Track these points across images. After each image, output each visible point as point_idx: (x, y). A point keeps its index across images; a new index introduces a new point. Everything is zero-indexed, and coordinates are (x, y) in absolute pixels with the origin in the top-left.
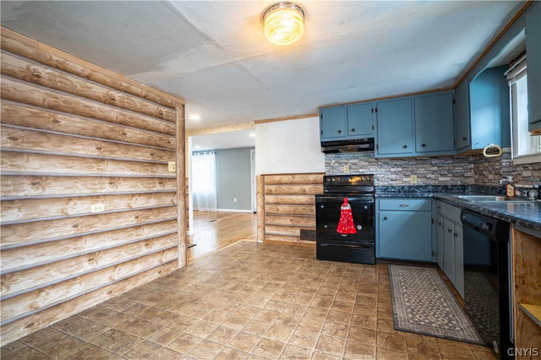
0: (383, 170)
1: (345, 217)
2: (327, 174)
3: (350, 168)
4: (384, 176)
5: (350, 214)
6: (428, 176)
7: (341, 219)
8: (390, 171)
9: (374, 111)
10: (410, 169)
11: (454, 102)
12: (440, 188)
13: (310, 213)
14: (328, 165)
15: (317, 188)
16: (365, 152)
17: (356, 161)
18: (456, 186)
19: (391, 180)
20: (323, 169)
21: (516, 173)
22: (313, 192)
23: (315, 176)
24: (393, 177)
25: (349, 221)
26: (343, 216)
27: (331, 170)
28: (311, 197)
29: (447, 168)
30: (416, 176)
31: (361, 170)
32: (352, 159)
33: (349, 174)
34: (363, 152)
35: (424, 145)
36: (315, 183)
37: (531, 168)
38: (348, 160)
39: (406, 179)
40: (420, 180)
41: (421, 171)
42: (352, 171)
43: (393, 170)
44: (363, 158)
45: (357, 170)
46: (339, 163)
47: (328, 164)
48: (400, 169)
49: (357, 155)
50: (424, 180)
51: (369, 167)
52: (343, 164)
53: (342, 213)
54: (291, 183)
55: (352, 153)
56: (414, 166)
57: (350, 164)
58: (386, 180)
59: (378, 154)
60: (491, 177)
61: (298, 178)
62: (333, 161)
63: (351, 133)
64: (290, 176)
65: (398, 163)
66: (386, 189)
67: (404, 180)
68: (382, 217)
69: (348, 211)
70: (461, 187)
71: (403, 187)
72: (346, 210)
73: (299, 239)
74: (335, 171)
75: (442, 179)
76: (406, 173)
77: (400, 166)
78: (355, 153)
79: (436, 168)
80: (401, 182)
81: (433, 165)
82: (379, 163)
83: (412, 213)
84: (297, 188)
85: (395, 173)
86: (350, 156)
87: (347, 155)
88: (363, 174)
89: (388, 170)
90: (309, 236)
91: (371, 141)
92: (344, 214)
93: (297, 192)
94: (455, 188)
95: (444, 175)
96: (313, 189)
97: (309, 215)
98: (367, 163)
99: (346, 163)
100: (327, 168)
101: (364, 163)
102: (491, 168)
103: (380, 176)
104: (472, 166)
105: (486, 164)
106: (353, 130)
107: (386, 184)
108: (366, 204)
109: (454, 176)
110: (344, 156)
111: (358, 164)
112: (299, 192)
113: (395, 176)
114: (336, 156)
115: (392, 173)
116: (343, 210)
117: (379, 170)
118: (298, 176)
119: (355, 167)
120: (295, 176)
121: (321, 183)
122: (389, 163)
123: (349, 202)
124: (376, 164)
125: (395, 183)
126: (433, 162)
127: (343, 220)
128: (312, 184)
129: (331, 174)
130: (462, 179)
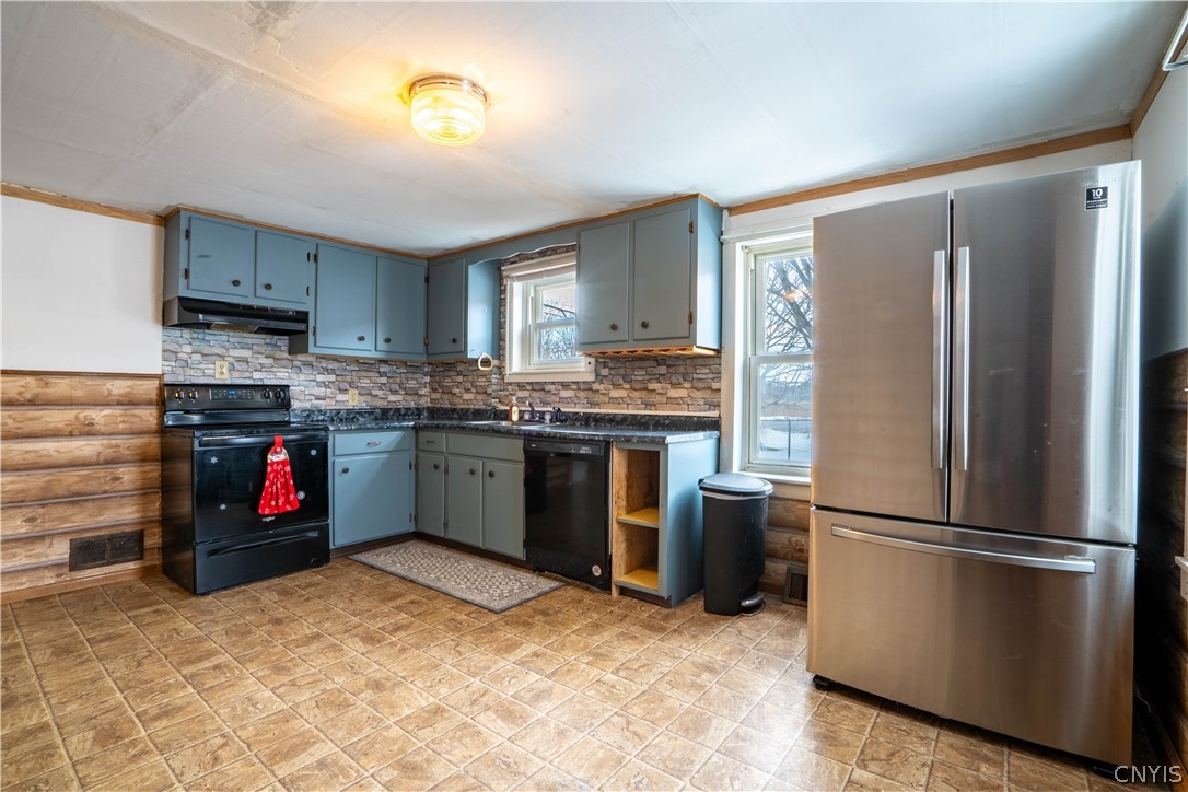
0: (302, 377)
1: (276, 477)
2: (168, 379)
3: (232, 368)
4: (303, 389)
5: (288, 469)
6: (374, 392)
7: (267, 483)
8: (314, 380)
9: (312, 257)
10: (348, 379)
11: (427, 280)
12: (391, 413)
13: (107, 487)
14: (173, 357)
15: (134, 415)
16: (269, 336)
17: (246, 353)
18: (409, 409)
19: (316, 399)
20: (155, 365)
21: (507, 393)
22: (121, 426)
23: (130, 382)
24: (321, 391)
25: (285, 485)
26: (272, 476)
27: (180, 371)
28: (114, 442)
29: (398, 380)
30: (356, 392)
31: (257, 375)
32: (236, 348)
33: (228, 382)
34: (263, 336)
35: (388, 341)
36: (129, 402)
37: (529, 387)
38: (227, 349)
39: (341, 397)
40: (363, 398)
41: (365, 383)
42: (236, 374)
43: (320, 378)
44: (262, 350)
45: (248, 375)
46: (203, 355)
47: (168, 354)
48: (332, 378)
49: (250, 341)
50: (368, 398)
51: (274, 369)
52: (214, 358)
53: (269, 469)
54: (32, 403)
55: (237, 334)
56: (354, 373)
57: (231, 360)
58: (308, 397)
59: (315, 345)
60: (467, 396)
61: (61, 388)
62: (188, 349)
63: (261, 292)
64: (29, 379)
65: (330, 367)
66: (308, 415)
67: (337, 399)
68: (338, 469)
69: (283, 463)
70: (415, 412)
71: (338, 412)
72: (278, 463)
73: (66, 569)
74: (192, 372)
75: (392, 398)
76: (343, 386)
77: (333, 371)
78: (245, 335)
79: (384, 380)
80: (334, 403)
81: (382, 375)
82: (295, 363)
83: (385, 456)
84: (57, 418)
85: (325, 385)
86: (231, 340)
87: (225, 338)
88: (260, 383)
89: (312, 377)
90: (104, 552)
91: (302, 317)
92: (273, 471)
93: (59, 430)
94: (409, 413)
95: (394, 392)
96: (120, 419)
97: (105, 492)
98: (270, 361)
99: (222, 357)
100: (167, 363)
101: (263, 360)
102: (469, 385)
103: (297, 388)
104: (428, 379)
105: (460, 379)
106: (268, 287)
107: (308, 405)
108: (312, 446)
109: (407, 394)
110: (217, 341)
111: (250, 360)
112: (69, 429)
113: (323, 389)
114: (195, 335)
115: (319, 384)
116: (273, 463)
117: (294, 376)
118: (67, 380)
119: (244, 366)
120: (52, 380)
121: (149, 403)
122: (314, 364)
123: (285, 444)
124: (289, 364)
125: (322, 405)
126: (382, 370)
127: (272, 484)
128: (119, 403)
129: (181, 379)
130: (416, 398)
